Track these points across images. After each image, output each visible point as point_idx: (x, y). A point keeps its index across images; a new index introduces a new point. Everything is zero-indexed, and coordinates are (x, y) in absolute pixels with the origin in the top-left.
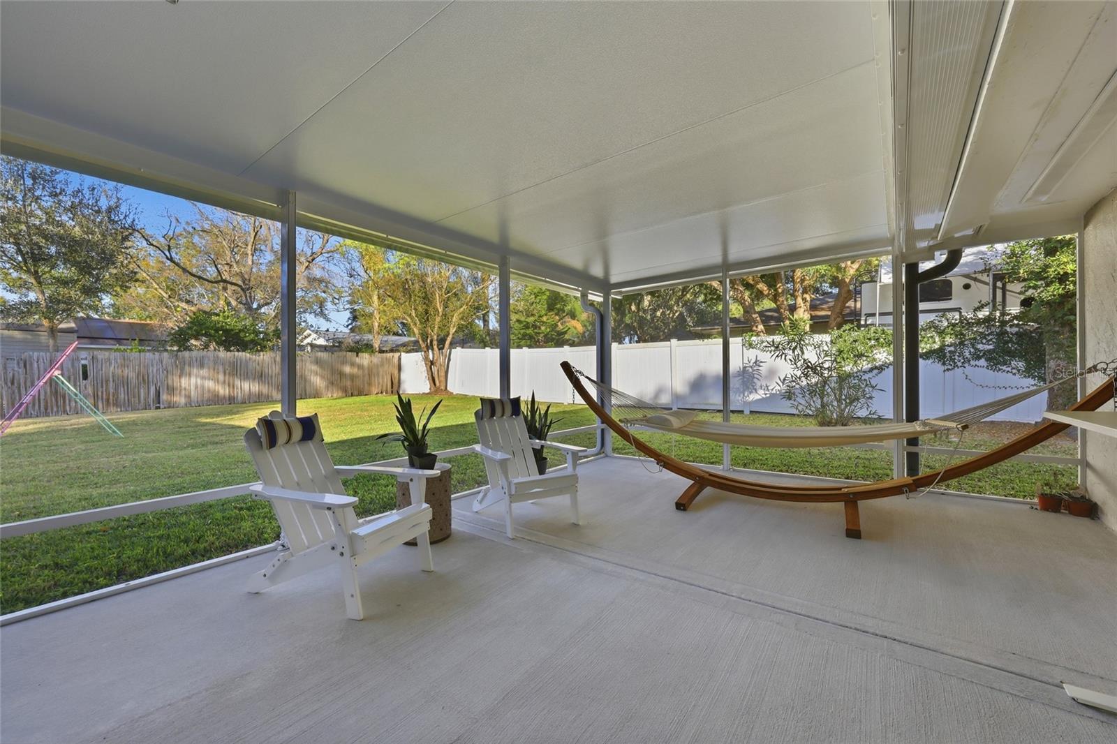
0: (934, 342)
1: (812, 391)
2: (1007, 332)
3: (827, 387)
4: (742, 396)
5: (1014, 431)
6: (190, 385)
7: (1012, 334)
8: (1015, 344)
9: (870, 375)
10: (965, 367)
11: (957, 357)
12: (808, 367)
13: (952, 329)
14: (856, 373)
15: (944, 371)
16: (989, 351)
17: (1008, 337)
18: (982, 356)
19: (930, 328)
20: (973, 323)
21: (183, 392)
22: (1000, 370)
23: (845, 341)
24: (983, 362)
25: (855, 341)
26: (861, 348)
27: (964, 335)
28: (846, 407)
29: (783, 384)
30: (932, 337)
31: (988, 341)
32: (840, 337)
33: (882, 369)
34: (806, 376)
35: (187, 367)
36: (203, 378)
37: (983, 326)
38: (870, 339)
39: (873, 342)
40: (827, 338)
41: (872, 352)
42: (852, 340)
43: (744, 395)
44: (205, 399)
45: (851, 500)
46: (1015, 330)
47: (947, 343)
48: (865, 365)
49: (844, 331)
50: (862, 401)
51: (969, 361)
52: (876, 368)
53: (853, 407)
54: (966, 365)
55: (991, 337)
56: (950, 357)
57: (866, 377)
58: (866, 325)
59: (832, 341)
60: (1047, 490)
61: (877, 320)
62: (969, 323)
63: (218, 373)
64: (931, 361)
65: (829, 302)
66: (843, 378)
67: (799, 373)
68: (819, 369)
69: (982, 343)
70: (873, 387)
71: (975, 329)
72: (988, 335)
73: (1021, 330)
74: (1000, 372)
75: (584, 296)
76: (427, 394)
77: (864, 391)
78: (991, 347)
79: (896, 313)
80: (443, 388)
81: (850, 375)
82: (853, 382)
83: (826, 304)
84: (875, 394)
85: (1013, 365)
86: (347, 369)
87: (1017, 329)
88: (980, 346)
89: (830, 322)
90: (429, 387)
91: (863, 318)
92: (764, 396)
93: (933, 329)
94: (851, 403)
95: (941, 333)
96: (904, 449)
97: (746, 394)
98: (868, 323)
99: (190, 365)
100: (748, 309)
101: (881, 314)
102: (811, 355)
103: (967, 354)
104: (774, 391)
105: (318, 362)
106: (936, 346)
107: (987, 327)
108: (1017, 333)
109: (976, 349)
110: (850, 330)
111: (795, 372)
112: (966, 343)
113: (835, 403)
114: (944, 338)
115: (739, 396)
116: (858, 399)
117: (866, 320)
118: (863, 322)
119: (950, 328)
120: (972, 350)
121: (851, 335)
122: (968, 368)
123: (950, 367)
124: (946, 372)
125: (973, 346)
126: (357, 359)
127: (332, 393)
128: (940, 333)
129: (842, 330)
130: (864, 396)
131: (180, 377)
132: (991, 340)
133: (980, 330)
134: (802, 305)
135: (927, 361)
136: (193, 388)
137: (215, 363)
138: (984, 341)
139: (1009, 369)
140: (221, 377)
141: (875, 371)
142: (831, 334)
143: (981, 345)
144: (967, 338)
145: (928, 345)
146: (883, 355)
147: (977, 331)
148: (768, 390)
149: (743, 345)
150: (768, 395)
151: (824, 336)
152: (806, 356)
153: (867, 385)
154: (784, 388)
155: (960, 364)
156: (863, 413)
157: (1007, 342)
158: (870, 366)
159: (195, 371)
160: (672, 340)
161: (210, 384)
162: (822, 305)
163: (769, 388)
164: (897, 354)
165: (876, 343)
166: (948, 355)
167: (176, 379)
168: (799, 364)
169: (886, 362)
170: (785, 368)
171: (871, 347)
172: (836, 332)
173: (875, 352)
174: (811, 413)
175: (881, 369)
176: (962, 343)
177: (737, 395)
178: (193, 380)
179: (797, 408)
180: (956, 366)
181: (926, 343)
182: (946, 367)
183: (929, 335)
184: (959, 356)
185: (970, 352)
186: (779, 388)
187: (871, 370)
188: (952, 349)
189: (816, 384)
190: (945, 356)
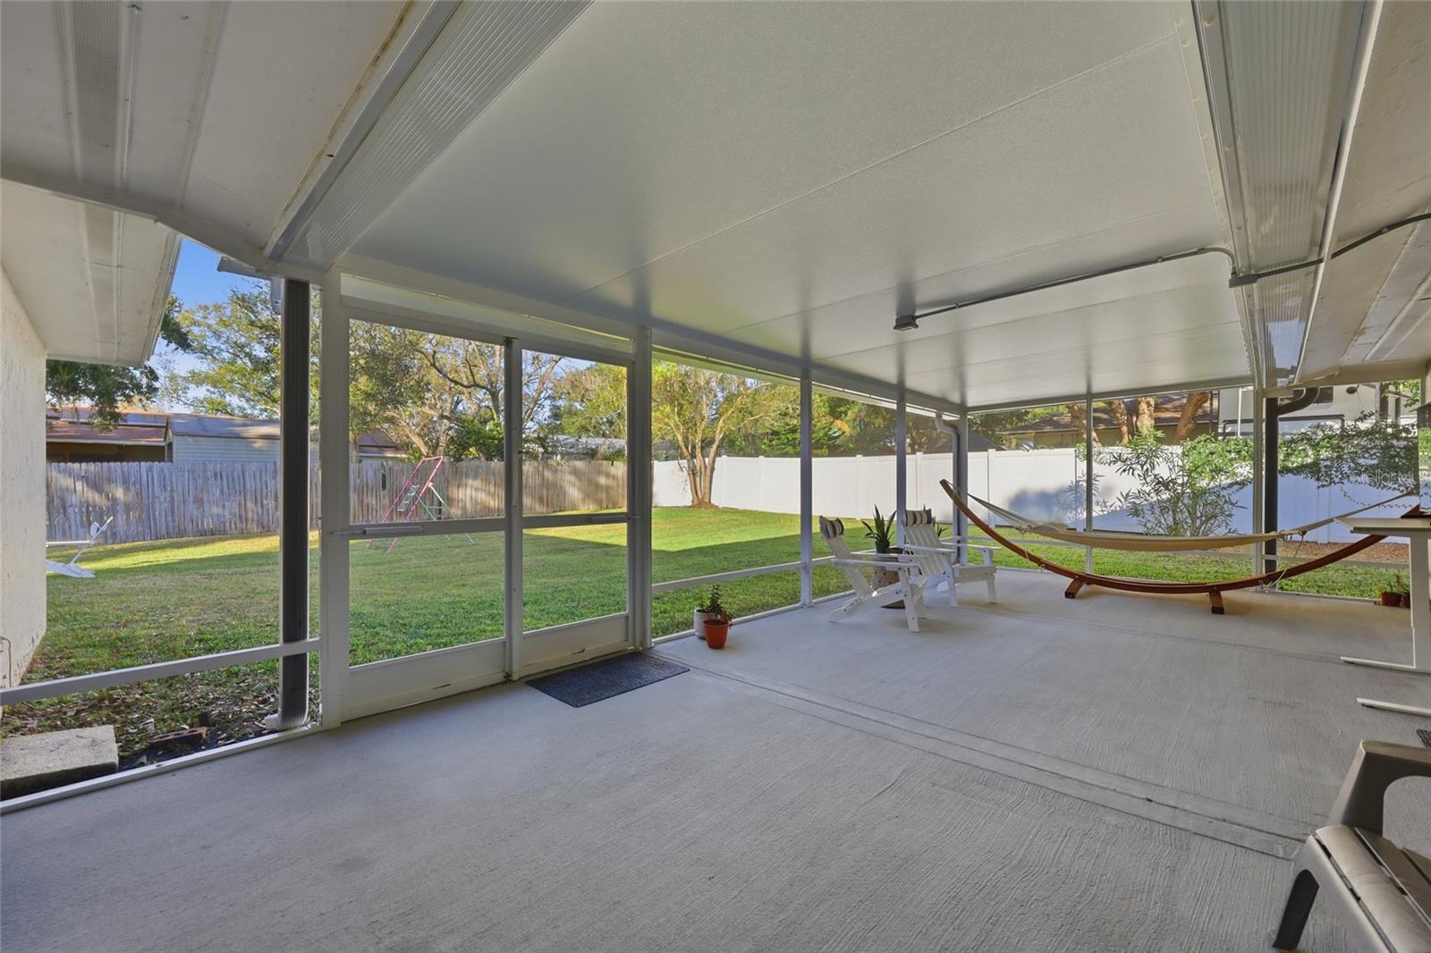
0: (1307, 456)
1: (1163, 507)
2: (1393, 446)
3: (1180, 504)
4: (1074, 512)
5: (1397, 552)
6: (466, 496)
7: (1399, 448)
8: (1403, 458)
9: (1230, 491)
10: (1343, 483)
11: (1333, 472)
12: (1159, 483)
13: (1328, 442)
14: (1213, 488)
15: (1319, 487)
16: (1372, 466)
17: (1395, 451)
18: (1364, 471)
19: (1302, 440)
20: (1354, 436)
21: (460, 504)
22: (1385, 486)
23: (1200, 453)
24: (1364, 478)
25: (1212, 453)
26: (1218, 461)
27: (1343, 449)
28: (1202, 523)
29: (1126, 501)
30: (1304, 450)
31: (1371, 455)
32: (1194, 448)
33: (1244, 484)
34: (1157, 492)
35: (464, 479)
36: (477, 489)
37: (1365, 439)
38: (1230, 452)
39: (1233, 455)
40: (1178, 450)
41: (1233, 465)
42: (1207, 452)
43: (1076, 511)
44: (478, 510)
45: (1215, 590)
46: (1402, 443)
47: (1322, 457)
48: (1224, 480)
49: (1198, 443)
50: (1221, 518)
51: (1348, 477)
52: (1237, 483)
53: (1209, 525)
54: (1345, 481)
55: (1374, 451)
56: (1326, 472)
57: (1224, 493)
58: (1225, 434)
59: (1183, 453)
60: (1388, 590)
61: (1239, 428)
62: (1349, 435)
63: (489, 483)
64: (1303, 476)
65: (1174, 400)
66: (1198, 495)
67: (1147, 489)
68: (1171, 484)
69: (1364, 458)
70: (1233, 504)
71: (1356, 442)
72: (1372, 448)
73: (1410, 444)
74: (1385, 489)
75: (939, 416)
76: (689, 507)
77: (1222, 508)
78: (1375, 462)
79: (1256, 421)
80: (707, 500)
81: (1204, 492)
82: (1210, 498)
83: (1170, 402)
84: (1235, 511)
85: (1400, 482)
86: (602, 480)
87: (1405, 443)
88: (1361, 461)
89: (1179, 427)
90: (691, 499)
91: (1221, 426)
92: (1101, 513)
93: (1305, 441)
94: (1208, 520)
95: (1316, 446)
96: (1262, 557)
97: (1079, 511)
98: (1227, 431)
99: (466, 477)
100: (1078, 414)
101: (1243, 421)
102: (1163, 470)
103: (1346, 469)
104: (1113, 508)
105: (575, 472)
106: (1309, 460)
107: (1370, 440)
108: (1405, 447)
109: (1356, 464)
110: (1205, 441)
111: (1144, 488)
112: (1345, 457)
113: (1189, 521)
114: (1319, 451)
115: (1071, 512)
116: (1216, 517)
117: (1224, 428)
118: (1220, 431)
119: (1326, 440)
120: (1352, 465)
121: (1205, 446)
122: (1347, 485)
123: (1325, 483)
124: (1321, 489)
125: (1353, 461)
126: (612, 468)
127: (589, 505)
128: (1314, 446)
129: (1196, 441)
130: (1222, 513)
131: (458, 487)
132: (1375, 454)
133: (1362, 443)
134: (1146, 411)
135: (1298, 476)
136: (468, 498)
137: (487, 473)
138: (1367, 455)
139: (1396, 486)
140: (492, 489)
141: (1236, 487)
142: (1183, 445)
143: (1363, 460)
144: (1346, 451)
145: (1300, 459)
146: (1245, 470)
147: (1357, 444)
148: (1106, 506)
149: (1076, 456)
150: (1105, 513)
151: (1175, 447)
152: (1156, 472)
153: (1226, 502)
154: (1126, 505)
155: (1337, 480)
156: (1220, 532)
157: (1395, 456)
158: (1229, 481)
159: (470, 482)
160: (990, 450)
161: (482, 496)
162: (1164, 404)
163: (1107, 504)
164: (1257, 468)
165: (1237, 456)
166: (1323, 469)
167: (455, 490)
168: (1149, 479)
169: (1249, 477)
170: (1130, 483)
171: (1231, 460)
172: (1189, 444)
173: (1235, 465)
174: (1161, 531)
175: (1242, 484)
176: (1339, 457)
177: (1068, 512)
178: (468, 491)
179: (1145, 526)
180: (1332, 482)
181: (1297, 456)
182: (1321, 483)
183: (1300, 448)
184: (1336, 471)
185: (1349, 467)
186: (1121, 505)
187: (1231, 485)
188: (1328, 463)
189: (1169, 500)
190: (1319, 471)
